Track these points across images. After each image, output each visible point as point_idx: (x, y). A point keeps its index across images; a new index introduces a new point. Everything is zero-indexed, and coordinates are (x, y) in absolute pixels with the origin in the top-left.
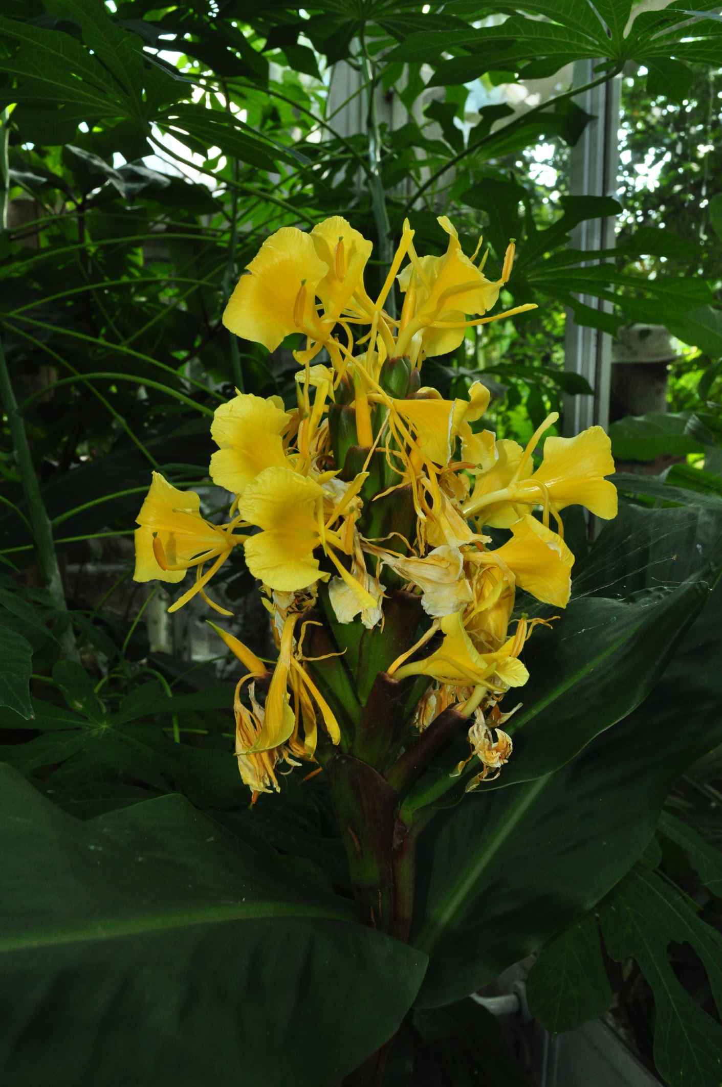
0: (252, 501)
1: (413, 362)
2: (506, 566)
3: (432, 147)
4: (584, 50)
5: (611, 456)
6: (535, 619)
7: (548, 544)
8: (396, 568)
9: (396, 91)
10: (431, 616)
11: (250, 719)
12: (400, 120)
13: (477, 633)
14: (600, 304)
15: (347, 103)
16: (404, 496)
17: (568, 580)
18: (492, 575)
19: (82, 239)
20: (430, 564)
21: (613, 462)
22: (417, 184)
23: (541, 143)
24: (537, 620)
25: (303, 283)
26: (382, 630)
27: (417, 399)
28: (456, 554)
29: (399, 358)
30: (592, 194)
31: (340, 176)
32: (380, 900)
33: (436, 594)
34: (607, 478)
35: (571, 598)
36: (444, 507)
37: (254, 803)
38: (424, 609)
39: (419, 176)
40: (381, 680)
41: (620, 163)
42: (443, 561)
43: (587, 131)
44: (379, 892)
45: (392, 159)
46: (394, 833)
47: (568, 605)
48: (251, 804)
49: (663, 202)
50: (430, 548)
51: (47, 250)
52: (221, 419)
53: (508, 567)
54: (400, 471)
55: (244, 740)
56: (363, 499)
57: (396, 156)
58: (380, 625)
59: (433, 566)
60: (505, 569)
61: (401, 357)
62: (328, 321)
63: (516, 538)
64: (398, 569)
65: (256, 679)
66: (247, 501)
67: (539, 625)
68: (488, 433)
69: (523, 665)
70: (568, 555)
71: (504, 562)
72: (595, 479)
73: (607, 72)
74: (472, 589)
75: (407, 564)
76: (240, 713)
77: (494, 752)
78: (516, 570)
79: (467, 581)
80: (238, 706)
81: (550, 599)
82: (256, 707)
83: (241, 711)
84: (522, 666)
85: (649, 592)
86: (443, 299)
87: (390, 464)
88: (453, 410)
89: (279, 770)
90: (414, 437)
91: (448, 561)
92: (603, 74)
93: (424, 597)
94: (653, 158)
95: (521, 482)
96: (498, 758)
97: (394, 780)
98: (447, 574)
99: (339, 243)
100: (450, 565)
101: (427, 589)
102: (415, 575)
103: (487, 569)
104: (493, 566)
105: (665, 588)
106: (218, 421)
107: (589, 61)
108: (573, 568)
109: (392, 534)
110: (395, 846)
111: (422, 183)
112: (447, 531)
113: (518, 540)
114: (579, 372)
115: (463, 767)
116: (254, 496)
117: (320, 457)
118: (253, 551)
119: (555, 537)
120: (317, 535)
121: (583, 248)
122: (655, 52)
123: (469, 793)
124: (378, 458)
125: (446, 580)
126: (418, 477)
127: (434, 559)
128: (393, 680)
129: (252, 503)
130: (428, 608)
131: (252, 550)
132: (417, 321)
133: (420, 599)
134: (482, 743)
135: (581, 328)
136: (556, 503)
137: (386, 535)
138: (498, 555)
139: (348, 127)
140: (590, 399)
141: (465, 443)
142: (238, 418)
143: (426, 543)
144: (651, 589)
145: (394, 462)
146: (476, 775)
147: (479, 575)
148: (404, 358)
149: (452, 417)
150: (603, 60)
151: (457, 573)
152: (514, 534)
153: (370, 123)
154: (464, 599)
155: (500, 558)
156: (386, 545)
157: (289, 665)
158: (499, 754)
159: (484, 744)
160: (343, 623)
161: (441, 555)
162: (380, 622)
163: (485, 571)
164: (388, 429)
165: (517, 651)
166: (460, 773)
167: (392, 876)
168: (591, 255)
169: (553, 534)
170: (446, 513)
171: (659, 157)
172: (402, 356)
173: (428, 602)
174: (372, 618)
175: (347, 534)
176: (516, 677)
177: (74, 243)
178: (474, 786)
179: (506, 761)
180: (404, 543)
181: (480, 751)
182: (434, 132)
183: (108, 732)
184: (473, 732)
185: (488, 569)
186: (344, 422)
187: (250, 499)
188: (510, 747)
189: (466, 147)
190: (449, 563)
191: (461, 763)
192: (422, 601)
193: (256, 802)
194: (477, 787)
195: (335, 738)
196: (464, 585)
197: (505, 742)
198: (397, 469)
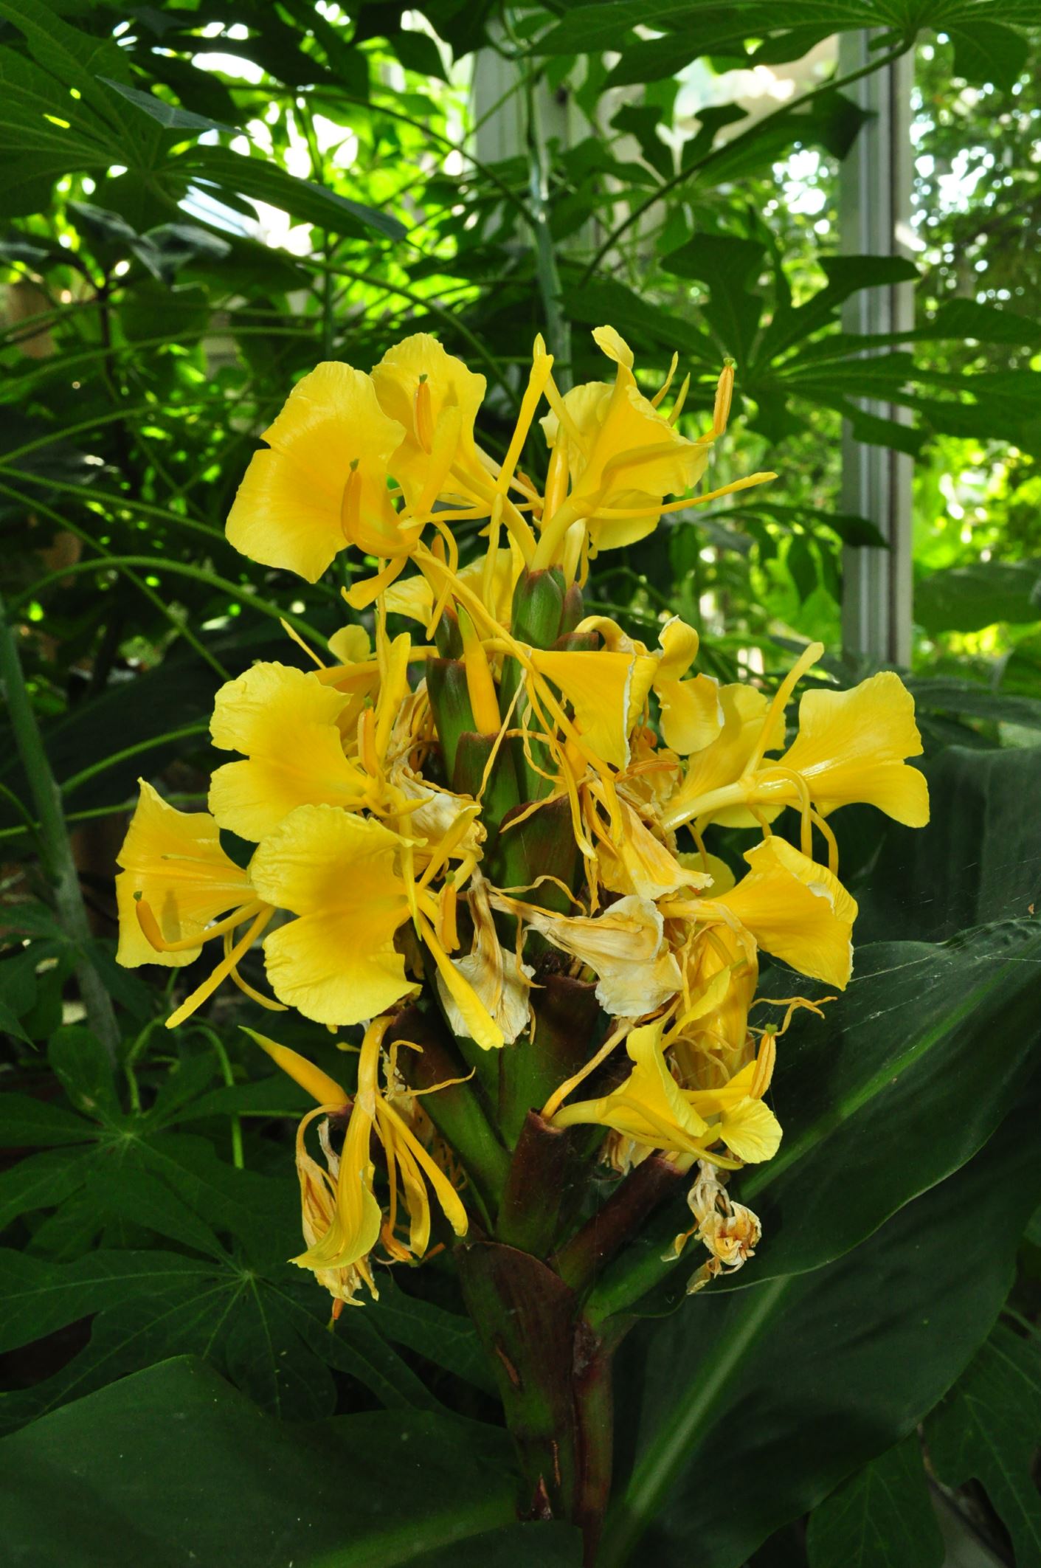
0: (275, 866)
1: (570, 573)
2: (741, 925)
3: (629, 172)
4: (850, 15)
5: (916, 727)
6: (795, 999)
7: (811, 888)
8: (551, 935)
9: (570, 88)
10: (614, 1015)
11: (323, 1182)
12: (579, 131)
13: (692, 1038)
14: (893, 412)
15: (499, 105)
16: (556, 816)
17: (848, 944)
18: (719, 938)
19: (106, 342)
20: (608, 929)
21: (920, 736)
22: (608, 231)
23: (797, 151)
24: (798, 1001)
25: (354, 465)
26: (532, 1039)
27: (572, 650)
28: (651, 913)
29: (542, 572)
30: (874, 253)
31: (495, 221)
32: (556, 1457)
33: (620, 978)
34: (909, 761)
35: (854, 975)
36: (628, 828)
37: (336, 1319)
38: (601, 1005)
39: (611, 216)
40: (532, 1127)
41: (916, 175)
42: (630, 923)
43: (862, 137)
44: (553, 1444)
45: (566, 194)
46: (575, 1349)
47: (848, 985)
48: (332, 1320)
49: (984, 229)
50: (609, 898)
51: (55, 359)
52: (227, 707)
53: (743, 924)
54: (550, 774)
55: (314, 1217)
56: (486, 824)
57: (572, 189)
58: (528, 1032)
59: (614, 931)
60: (737, 930)
61: (545, 570)
62: (410, 525)
63: (755, 875)
64: (556, 938)
65: (330, 1115)
66: (266, 866)
67: (801, 1008)
68: (707, 679)
69: (772, 1112)
70: (847, 902)
71: (736, 918)
72: (889, 763)
73: (891, 49)
74: (681, 968)
75: (569, 929)
76: (305, 1171)
77: (730, 1240)
78: (755, 928)
79: (672, 957)
80: (303, 1160)
81: (818, 973)
82: (332, 1160)
83: (308, 1170)
84: (769, 1115)
85: (988, 933)
86: (609, 474)
87: (530, 762)
88: (630, 677)
89: (378, 1256)
90: (570, 714)
91: (638, 923)
92: (883, 52)
93: (600, 985)
94: (966, 167)
95: (763, 771)
96: (737, 1250)
97: (568, 1272)
98: (638, 943)
99: (420, 386)
100: (643, 928)
101: (605, 971)
102: (582, 948)
103: (708, 930)
104: (718, 923)
105: (1014, 922)
106: (222, 711)
107: (862, 33)
108: (854, 924)
109: (540, 880)
110: (576, 1370)
111: (615, 226)
112: (634, 869)
113: (758, 877)
114: (864, 514)
115: (682, 1246)
116: (280, 857)
117: (416, 747)
118: (280, 957)
119: (822, 871)
120: (404, 899)
121: (864, 331)
122: (964, 14)
123: (693, 1296)
124: (512, 747)
125: (638, 954)
126: (580, 782)
127: (615, 919)
128: (552, 1129)
129: (275, 870)
130: (608, 1004)
131: (278, 954)
132: (573, 505)
133: (593, 989)
134: (710, 1221)
135: (864, 448)
136: (823, 803)
137: (532, 881)
138: (725, 907)
139: (502, 146)
140: (883, 554)
141: (666, 702)
142: (257, 704)
143: (600, 888)
144: (992, 925)
145: (540, 758)
146: (705, 1262)
147: (693, 942)
148: (552, 569)
149: (629, 690)
150: (883, 30)
151: (655, 943)
152: (752, 866)
153: (531, 141)
154: (668, 986)
155: (728, 910)
156: (533, 898)
157: (373, 1111)
158: (738, 1243)
159: (714, 1225)
160: (463, 1036)
161: (626, 913)
162: (528, 1026)
163: (705, 931)
164: (527, 701)
165: (760, 1089)
166: (679, 1255)
167: (574, 1416)
168: (876, 340)
169: (819, 867)
170: (633, 840)
171: (973, 165)
172: (546, 567)
173: (607, 994)
174: (512, 1023)
175: (444, 920)
176: (760, 1141)
177: (95, 346)
178: (702, 1283)
179: (752, 1253)
180: (563, 893)
181: (707, 1236)
182: (628, 150)
183: (134, 1147)
184: (695, 1198)
185: (710, 929)
186: (453, 688)
187: (272, 863)
188: (756, 1231)
189: (678, 170)
190: (641, 926)
191: (680, 1236)
192: (596, 992)
193: (339, 1317)
194: (707, 1284)
195: (457, 1228)
196: (668, 962)
197: (748, 1224)
198: (544, 771)
